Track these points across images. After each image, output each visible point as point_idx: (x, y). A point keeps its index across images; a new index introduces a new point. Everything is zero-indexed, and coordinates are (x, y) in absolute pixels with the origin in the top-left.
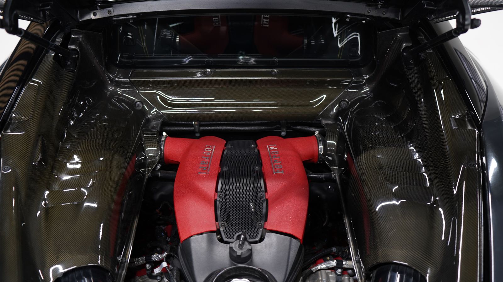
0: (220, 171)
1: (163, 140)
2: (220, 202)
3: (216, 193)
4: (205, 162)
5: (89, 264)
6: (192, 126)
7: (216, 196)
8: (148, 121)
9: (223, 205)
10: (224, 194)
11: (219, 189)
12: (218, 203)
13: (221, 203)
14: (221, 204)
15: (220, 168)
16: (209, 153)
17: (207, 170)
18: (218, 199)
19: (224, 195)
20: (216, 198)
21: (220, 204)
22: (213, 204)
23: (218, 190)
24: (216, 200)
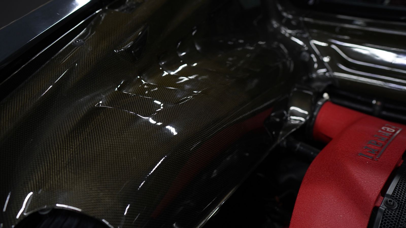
0: (400, 165)
1: (320, 103)
2: (384, 215)
3: (381, 197)
4: (377, 144)
5: (104, 220)
6: (371, 105)
7: (379, 202)
8: (311, 80)
9: (388, 222)
10: (398, 203)
11: (390, 191)
12: (379, 215)
13: (386, 217)
14: (385, 220)
15: (402, 161)
16: (388, 134)
17: (375, 155)
18: (383, 207)
19: (396, 203)
20: (378, 204)
21: (383, 218)
22: (369, 213)
23: (387, 193)
24: (376, 209)
